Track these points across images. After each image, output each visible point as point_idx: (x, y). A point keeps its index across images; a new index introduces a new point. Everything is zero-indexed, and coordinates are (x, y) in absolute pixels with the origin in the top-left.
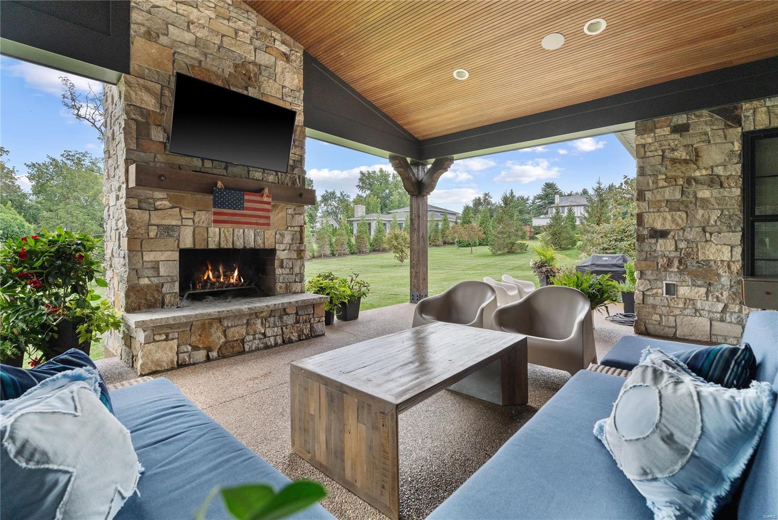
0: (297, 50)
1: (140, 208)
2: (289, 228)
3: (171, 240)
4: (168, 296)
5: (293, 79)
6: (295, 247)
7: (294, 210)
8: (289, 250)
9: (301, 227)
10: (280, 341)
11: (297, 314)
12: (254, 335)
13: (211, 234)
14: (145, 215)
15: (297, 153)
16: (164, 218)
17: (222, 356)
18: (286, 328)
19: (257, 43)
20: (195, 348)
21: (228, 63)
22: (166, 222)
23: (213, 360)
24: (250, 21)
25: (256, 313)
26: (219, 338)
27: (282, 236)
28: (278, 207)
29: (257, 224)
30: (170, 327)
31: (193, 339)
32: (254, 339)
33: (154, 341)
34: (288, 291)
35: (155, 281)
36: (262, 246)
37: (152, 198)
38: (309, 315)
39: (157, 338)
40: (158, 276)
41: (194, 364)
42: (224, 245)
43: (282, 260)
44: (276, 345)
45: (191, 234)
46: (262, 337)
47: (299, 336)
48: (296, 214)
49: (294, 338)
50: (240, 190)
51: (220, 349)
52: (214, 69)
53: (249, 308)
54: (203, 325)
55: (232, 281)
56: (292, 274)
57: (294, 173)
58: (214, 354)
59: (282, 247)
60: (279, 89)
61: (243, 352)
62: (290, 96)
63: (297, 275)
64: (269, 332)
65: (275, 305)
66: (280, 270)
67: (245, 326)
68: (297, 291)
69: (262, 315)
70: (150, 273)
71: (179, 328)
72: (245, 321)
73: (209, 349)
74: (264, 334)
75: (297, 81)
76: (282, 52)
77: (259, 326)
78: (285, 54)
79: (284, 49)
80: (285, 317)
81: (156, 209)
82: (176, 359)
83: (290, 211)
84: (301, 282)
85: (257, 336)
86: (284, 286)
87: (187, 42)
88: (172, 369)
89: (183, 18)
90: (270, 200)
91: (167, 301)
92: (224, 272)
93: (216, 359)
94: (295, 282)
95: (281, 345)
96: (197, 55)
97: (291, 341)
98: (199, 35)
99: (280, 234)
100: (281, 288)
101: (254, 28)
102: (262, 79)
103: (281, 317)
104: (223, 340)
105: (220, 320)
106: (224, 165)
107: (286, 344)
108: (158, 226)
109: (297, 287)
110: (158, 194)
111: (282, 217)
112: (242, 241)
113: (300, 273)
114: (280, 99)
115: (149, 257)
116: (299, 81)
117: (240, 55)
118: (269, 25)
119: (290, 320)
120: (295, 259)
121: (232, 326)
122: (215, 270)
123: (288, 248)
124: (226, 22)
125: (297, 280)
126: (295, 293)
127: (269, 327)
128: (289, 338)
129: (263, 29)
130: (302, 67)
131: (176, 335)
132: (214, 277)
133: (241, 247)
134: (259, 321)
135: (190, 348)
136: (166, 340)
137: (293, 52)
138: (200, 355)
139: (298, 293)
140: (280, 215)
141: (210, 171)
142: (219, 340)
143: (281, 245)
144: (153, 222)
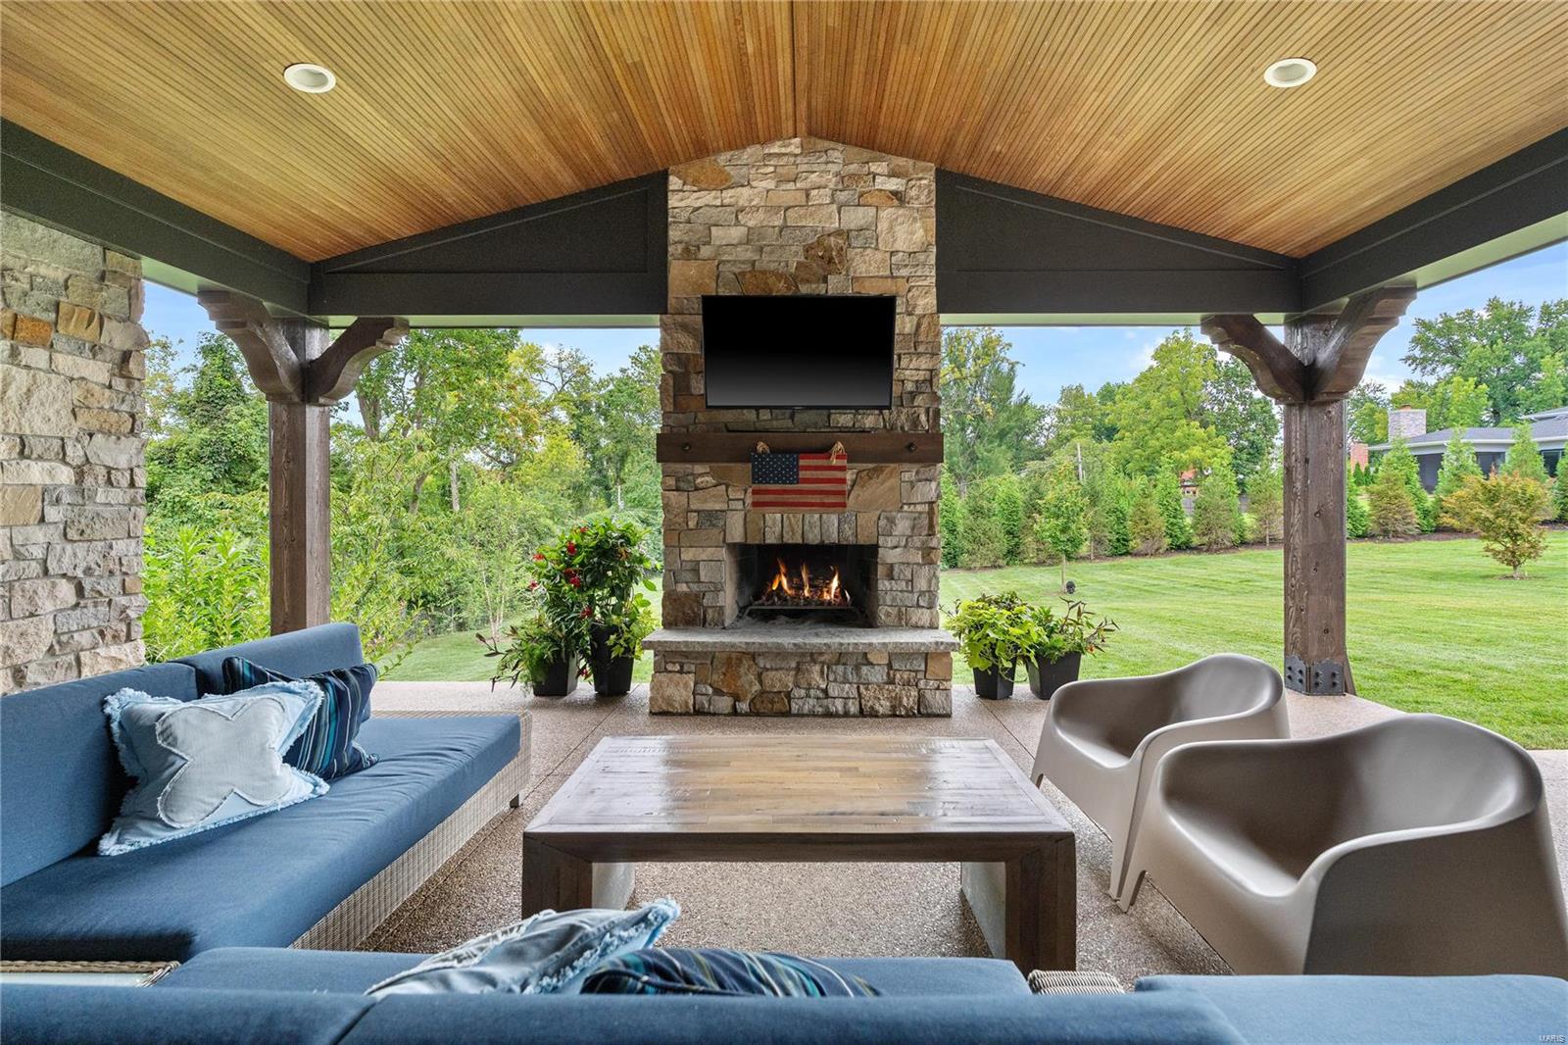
0: (920, 175)
1: (677, 490)
2: (906, 507)
3: (715, 531)
4: (710, 611)
5: (913, 233)
6: (917, 541)
7: (917, 473)
8: (905, 546)
9: (931, 503)
10: (853, 709)
11: (890, 666)
12: (808, 689)
13: (769, 522)
14: (683, 498)
15: (923, 367)
16: (706, 501)
17: (755, 713)
18: (867, 689)
19: (842, 196)
20: (718, 692)
21: (794, 248)
22: (709, 506)
23: (741, 715)
24: (830, 165)
25: (812, 654)
26: (751, 684)
27: (891, 521)
28: (882, 471)
29: (823, 505)
30: (686, 655)
31: (715, 677)
32: (808, 696)
33: (666, 670)
34: (903, 622)
35: (695, 587)
36: (852, 540)
37: (692, 474)
38: (916, 671)
39: (670, 667)
40: (699, 582)
41: (714, 714)
42: (788, 539)
43: (892, 565)
44: (846, 714)
45: (741, 522)
46: (821, 695)
47: (893, 707)
48: (920, 481)
49: (881, 710)
50: (790, 451)
51: (752, 701)
52: (773, 266)
53: (795, 645)
54: (729, 659)
55: (828, 596)
56: (912, 592)
57: (916, 404)
58: (744, 706)
59: (891, 541)
60: (883, 261)
61: (787, 714)
62: (906, 266)
63: (922, 593)
64: (834, 690)
65: (841, 644)
66: (887, 583)
67: (793, 673)
68: (920, 623)
69: (822, 659)
70: (689, 576)
71: (696, 658)
72: (794, 665)
73: (737, 698)
74: (825, 691)
75: (921, 232)
76: (891, 192)
77: (816, 676)
78: (895, 194)
79: (894, 184)
80: (865, 669)
81: (697, 489)
82: (691, 702)
83: (906, 476)
84: (930, 608)
85: (812, 692)
86: (894, 611)
87: (735, 242)
88: (687, 714)
89: (728, 209)
90: (844, 462)
91: (709, 617)
92: (810, 579)
93: (746, 715)
94: (918, 606)
95: (854, 716)
96: (749, 255)
97: (874, 714)
98: (751, 224)
99: (887, 518)
100: (888, 614)
101: (837, 174)
102: (851, 253)
103: (857, 668)
104: (756, 687)
105: (753, 656)
106: (788, 412)
107: (865, 716)
108: (698, 512)
109: (923, 616)
110: (699, 469)
111: (892, 489)
112: (817, 531)
113: (929, 591)
114: (886, 277)
115: (688, 555)
116: (926, 231)
117: (814, 230)
118: (866, 154)
119: (877, 675)
120: (918, 564)
121: (772, 669)
122: (793, 574)
123: (903, 543)
124: (791, 185)
125: (922, 603)
126: (916, 627)
127: (835, 680)
128: (872, 708)
129: (853, 168)
130: (934, 203)
131: (693, 668)
132: (790, 588)
133: (817, 542)
134: (817, 668)
135: (710, 690)
136: (681, 672)
137: (913, 182)
138: (724, 703)
139: (923, 627)
140: (888, 484)
141: (768, 426)
142: (751, 686)
143: (889, 539)
144: (692, 507)
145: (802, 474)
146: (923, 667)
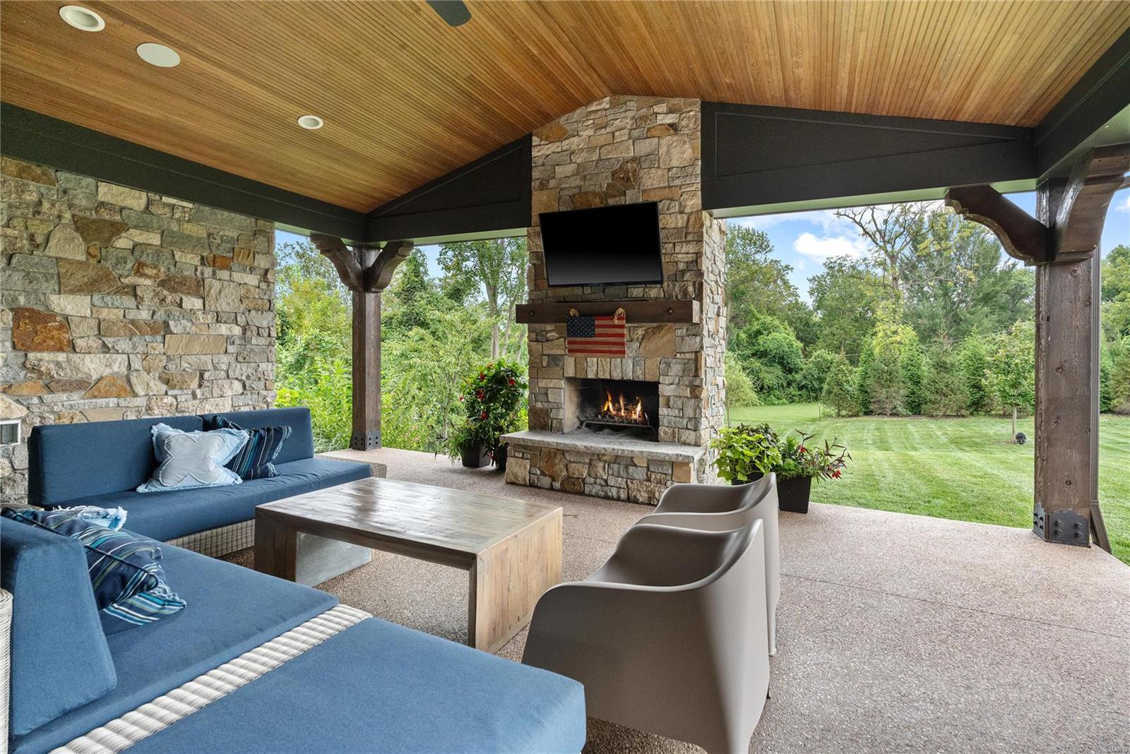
0: (689, 109)
1: (537, 341)
2: (678, 355)
3: (558, 368)
4: (554, 421)
5: (683, 153)
6: (686, 380)
7: (687, 330)
8: (678, 384)
9: (696, 352)
10: (623, 495)
11: (648, 468)
12: (596, 479)
13: (590, 364)
14: (539, 346)
15: (691, 251)
16: (552, 349)
17: (563, 490)
18: (632, 483)
19: (635, 133)
20: (543, 474)
21: (604, 174)
22: (554, 352)
23: (555, 490)
24: (628, 113)
25: (598, 455)
26: (561, 471)
27: (668, 365)
28: (662, 329)
29: (610, 352)
30: (525, 447)
31: (542, 464)
32: (595, 483)
33: (515, 456)
34: (675, 440)
35: (546, 405)
36: (641, 378)
37: (545, 331)
38: (666, 474)
39: (517, 454)
40: (548, 402)
41: (540, 488)
42: (601, 376)
43: (669, 397)
44: (618, 499)
45: (573, 363)
46: (604, 484)
47: (650, 498)
48: (688, 336)
49: (641, 499)
50: (590, 315)
51: (563, 482)
52: (592, 188)
53: (585, 447)
54: (550, 452)
55: (635, 417)
56: (682, 417)
57: (685, 279)
58: (557, 485)
59: (667, 380)
60: (663, 176)
61: (582, 493)
62: (679, 177)
63: (690, 419)
64: (611, 482)
65: (614, 449)
66: (665, 410)
67: (587, 466)
68: (688, 441)
69: (604, 458)
70: (542, 398)
71: (530, 450)
72: (587, 461)
73: (554, 480)
74: (606, 481)
75: (690, 151)
76: (668, 125)
77: (600, 470)
78: (671, 125)
79: (670, 119)
80: (631, 469)
81: (548, 341)
82: (528, 478)
83: (679, 332)
84: (695, 430)
85: (598, 481)
86: (669, 431)
87: (569, 175)
88: (525, 485)
89: (565, 153)
90: (624, 322)
91: (554, 426)
92: (625, 405)
93: (558, 491)
94: (687, 429)
95: (623, 501)
96: (578, 182)
97: (636, 502)
98: (579, 161)
99: (666, 363)
100: (666, 433)
101: (633, 118)
102: (642, 172)
103: (627, 467)
104: (564, 473)
105: (563, 452)
106: (601, 288)
107: (630, 502)
108: (548, 355)
109: (690, 436)
110: (549, 327)
111: (669, 341)
112: (619, 370)
113: (695, 418)
114: (665, 188)
115: (542, 383)
116: (693, 149)
117: (617, 160)
118: (652, 100)
119: (640, 474)
120: (687, 397)
121: (574, 462)
122: (616, 401)
123: (676, 382)
124: (603, 131)
125: (689, 427)
126: (685, 444)
127: (613, 475)
128: (635, 496)
129: (643, 111)
130: (699, 128)
131: (529, 456)
132: (614, 410)
133: (619, 378)
134: (601, 464)
135: (539, 472)
136: (522, 458)
137: (684, 115)
138: (546, 481)
139: (689, 445)
140: (666, 339)
141: (588, 297)
142: (561, 472)
143: (666, 378)
144: (545, 353)
145: (598, 331)
146: (670, 472)
